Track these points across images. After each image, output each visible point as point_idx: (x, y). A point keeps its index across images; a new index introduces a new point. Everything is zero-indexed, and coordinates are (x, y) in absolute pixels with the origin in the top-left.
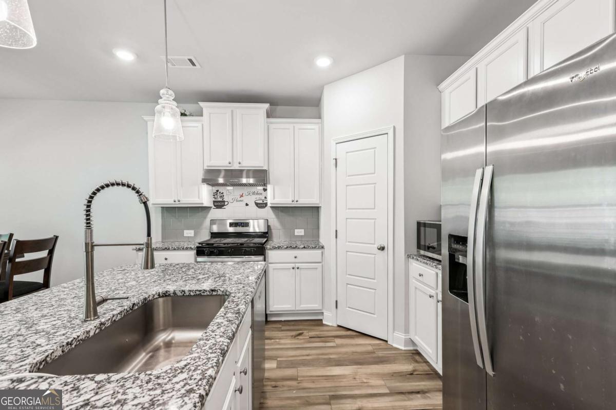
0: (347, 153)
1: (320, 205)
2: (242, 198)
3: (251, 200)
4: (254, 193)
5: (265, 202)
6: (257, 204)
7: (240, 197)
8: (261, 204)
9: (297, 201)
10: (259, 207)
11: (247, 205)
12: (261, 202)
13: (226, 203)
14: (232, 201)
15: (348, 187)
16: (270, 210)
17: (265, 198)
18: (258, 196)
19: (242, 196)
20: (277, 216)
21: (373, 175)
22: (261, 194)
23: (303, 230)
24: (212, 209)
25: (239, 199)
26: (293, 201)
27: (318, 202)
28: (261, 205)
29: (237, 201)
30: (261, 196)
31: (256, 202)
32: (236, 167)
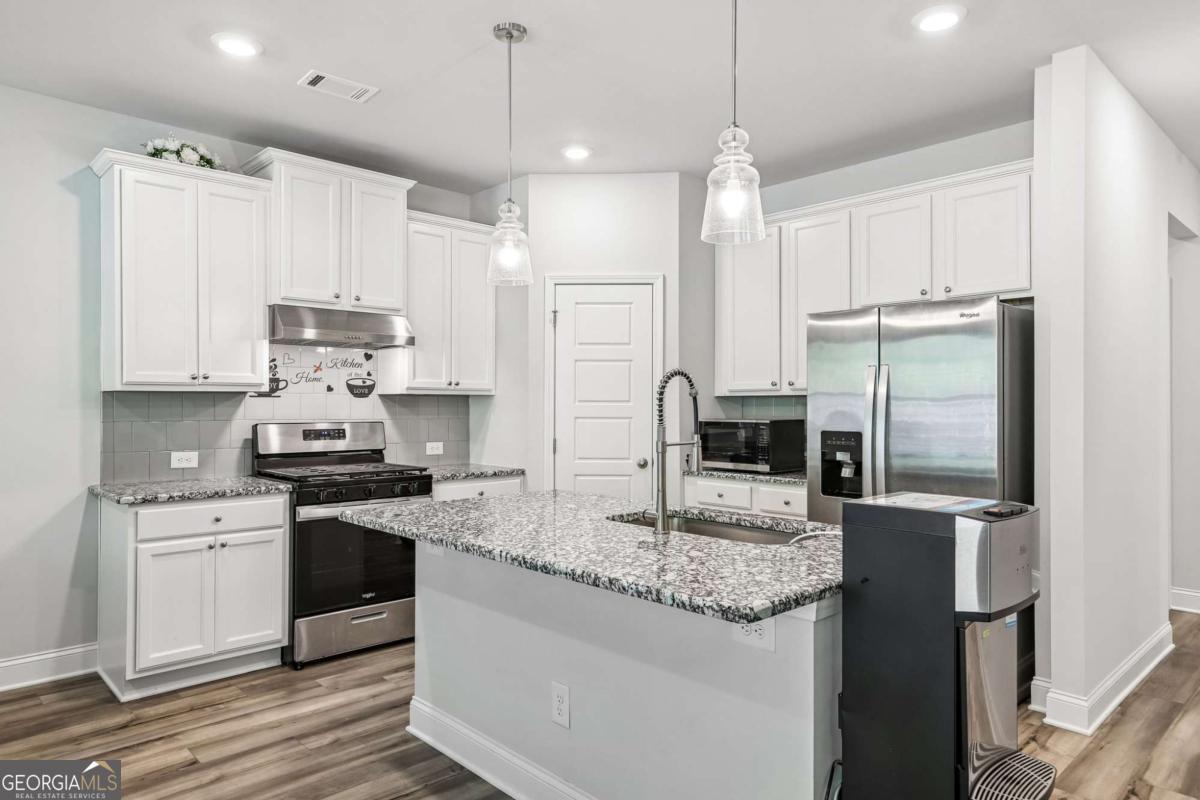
0: (577, 303)
1: (493, 393)
2: (318, 374)
3: (339, 378)
4: (345, 363)
5: (369, 383)
6: (351, 388)
7: (315, 371)
8: (361, 387)
9: (457, 384)
10: (356, 395)
11: (330, 389)
12: (359, 383)
13: (282, 385)
14: (297, 380)
15: (578, 363)
16: (379, 401)
17: (369, 374)
18: (354, 370)
19: (318, 369)
20: (392, 414)
21: (626, 347)
22: (360, 365)
23: (441, 444)
24: (247, 397)
25: (312, 375)
26: (450, 384)
27: (491, 387)
28: (360, 391)
29: (308, 380)
30: (358, 371)
31: (351, 382)
32: (346, 305)
